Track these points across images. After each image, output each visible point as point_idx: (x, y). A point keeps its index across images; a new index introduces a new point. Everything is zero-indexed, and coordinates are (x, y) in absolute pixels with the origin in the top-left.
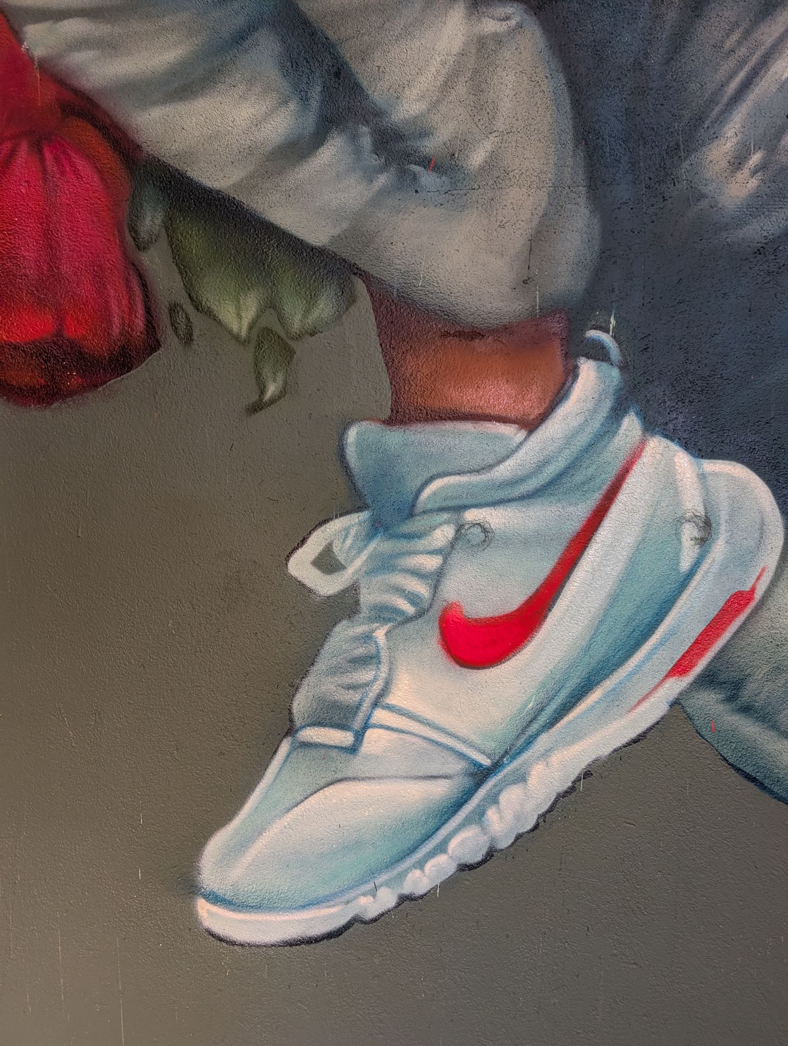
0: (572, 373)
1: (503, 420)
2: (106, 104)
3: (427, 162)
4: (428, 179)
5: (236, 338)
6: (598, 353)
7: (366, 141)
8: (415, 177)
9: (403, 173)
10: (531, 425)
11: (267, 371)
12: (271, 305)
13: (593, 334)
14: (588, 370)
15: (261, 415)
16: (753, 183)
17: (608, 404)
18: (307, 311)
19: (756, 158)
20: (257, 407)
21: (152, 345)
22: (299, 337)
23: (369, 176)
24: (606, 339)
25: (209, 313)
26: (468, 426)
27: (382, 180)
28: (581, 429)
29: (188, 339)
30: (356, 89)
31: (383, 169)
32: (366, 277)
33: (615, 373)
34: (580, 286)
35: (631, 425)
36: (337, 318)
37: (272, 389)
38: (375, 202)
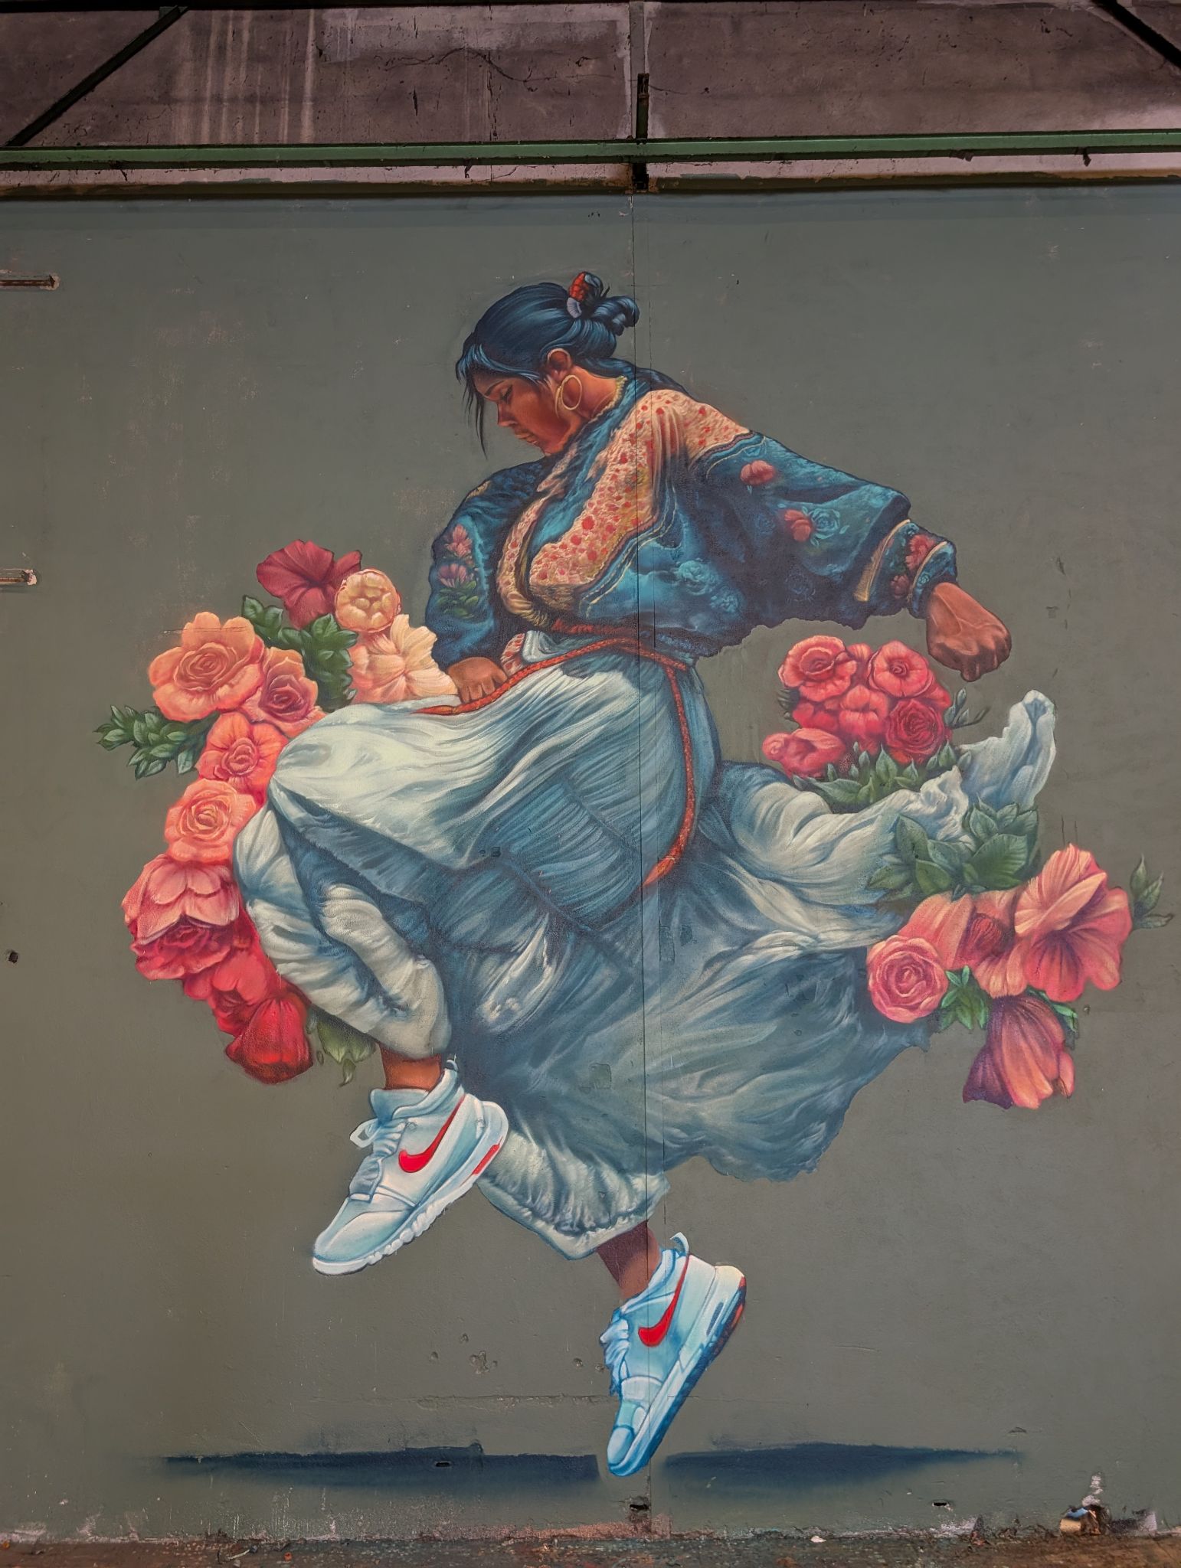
0: (443, 1073)
1: (421, 1088)
2: (301, 988)
3: (399, 1007)
4: (400, 1012)
5: (337, 1062)
6: (451, 1067)
7: (381, 1001)
8: (396, 1012)
9: (392, 1010)
10: (430, 1090)
11: (347, 1074)
12: (349, 1052)
13: (449, 1061)
14: (447, 1072)
15: (344, 1087)
16: (498, 1015)
17: (454, 1083)
18: (360, 1054)
19: (498, 1007)
20: (343, 1084)
21: (311, 1063)
22: (357, 1062)
23: (382, 1011)
24: (453, 1062)
25: (330, 1054)
26: (410, 1090)
27: (386, 1013)
28: (444, 1092)
29: (322, 1063)
30: (379, 985)
31: (387, 1009)
32: (379, 1043)
33: (456, 1073)
34: (446, 1046)
35: (461, 1090)
36: (370, 1056)
37: (348, 1079)
38: (383, 1020)
